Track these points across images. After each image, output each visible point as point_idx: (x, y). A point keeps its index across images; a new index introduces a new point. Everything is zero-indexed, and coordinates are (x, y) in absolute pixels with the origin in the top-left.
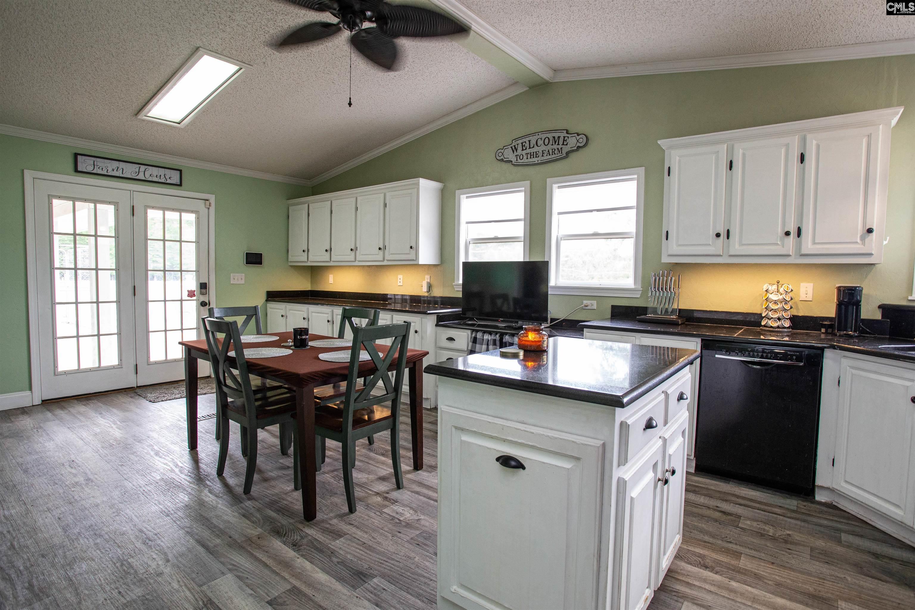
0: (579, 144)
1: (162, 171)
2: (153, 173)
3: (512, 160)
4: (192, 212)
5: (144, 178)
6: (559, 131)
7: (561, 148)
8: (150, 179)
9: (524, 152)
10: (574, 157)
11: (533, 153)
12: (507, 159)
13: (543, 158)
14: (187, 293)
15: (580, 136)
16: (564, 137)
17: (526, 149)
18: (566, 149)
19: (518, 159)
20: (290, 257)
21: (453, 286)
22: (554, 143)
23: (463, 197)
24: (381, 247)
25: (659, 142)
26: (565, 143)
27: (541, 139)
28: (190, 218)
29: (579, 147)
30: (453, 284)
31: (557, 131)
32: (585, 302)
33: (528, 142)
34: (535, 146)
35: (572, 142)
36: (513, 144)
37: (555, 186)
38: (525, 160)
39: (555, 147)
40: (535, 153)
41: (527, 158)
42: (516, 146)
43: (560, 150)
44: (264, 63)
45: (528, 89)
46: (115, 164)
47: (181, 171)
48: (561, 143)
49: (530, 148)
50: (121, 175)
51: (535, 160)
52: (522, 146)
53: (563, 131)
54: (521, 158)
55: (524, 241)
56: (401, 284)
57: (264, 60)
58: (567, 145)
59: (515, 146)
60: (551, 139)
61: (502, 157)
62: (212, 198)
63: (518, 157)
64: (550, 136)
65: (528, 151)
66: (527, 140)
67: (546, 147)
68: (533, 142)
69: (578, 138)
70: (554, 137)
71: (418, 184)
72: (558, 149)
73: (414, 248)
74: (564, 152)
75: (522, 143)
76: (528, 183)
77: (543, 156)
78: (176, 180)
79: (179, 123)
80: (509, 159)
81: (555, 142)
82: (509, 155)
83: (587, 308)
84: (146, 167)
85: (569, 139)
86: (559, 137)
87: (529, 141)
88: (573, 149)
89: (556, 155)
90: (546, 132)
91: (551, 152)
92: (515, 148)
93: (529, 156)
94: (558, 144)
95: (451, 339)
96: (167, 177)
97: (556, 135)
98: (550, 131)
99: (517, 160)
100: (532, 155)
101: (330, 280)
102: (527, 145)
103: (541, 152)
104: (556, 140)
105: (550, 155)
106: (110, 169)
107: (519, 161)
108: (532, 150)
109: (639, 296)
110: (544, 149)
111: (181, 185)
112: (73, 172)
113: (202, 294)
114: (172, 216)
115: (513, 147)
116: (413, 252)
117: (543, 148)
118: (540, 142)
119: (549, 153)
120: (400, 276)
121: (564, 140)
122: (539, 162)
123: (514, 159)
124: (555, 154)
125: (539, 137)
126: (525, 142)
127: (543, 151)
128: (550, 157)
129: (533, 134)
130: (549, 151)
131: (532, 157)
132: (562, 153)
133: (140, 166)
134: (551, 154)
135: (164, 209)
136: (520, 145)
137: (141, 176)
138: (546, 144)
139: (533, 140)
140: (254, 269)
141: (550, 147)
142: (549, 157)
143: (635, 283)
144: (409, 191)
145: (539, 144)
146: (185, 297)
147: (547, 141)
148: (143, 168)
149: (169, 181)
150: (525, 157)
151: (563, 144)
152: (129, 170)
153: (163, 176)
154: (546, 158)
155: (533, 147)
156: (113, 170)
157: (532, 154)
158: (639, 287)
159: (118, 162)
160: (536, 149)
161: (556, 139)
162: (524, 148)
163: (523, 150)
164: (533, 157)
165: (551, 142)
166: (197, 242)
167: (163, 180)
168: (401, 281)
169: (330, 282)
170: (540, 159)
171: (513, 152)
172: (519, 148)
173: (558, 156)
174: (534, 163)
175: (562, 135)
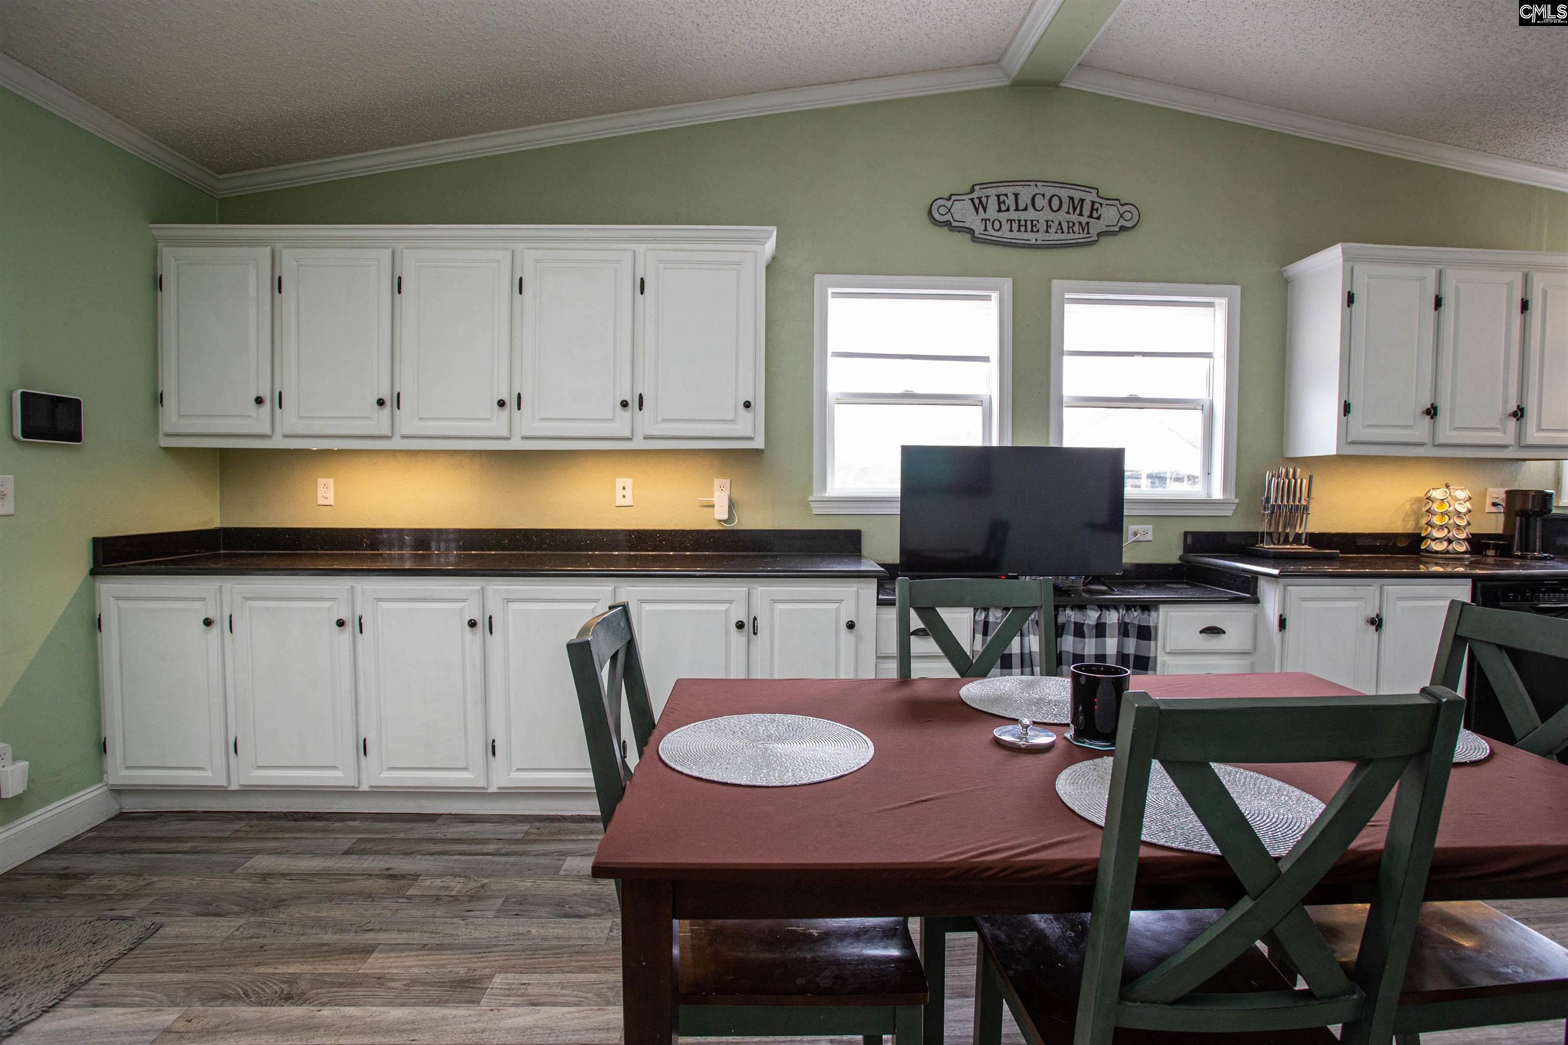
0: (1122, 223)
3: (973, 227)
6: (1083, 189)
7: (1087, 223)
9: (1003, 216)
10: (1111, 244)
11: (1026, 221)
12: (961, 224)
13: (1046, 236)
15: (1127, 208)
16: (1093, 203)
17: (1008, 210)
18: (1097, 227)
19: (989, 229)
20: (165, 416)
21: (807, 505)
22: (1071, 210)
23: (833, 294)
24: (629, 399)
26: (1095, 215)
27: (1043, 195)
29: (1122, 229)
30: (811, 498)
31: (1078, 188)
32: (1132, 528)
33: (1011, 197)
34: (1030, 207)
35: (1109, 215)
36: (976, 195)
37: (1070, 297)
38: (1005, 233)
39: (1074, 217)
40: (1029, 223)
41: (1011, 231)
42: (984, 200)
43: (1085, 227)
45: (1007, 83)
48: (1086, 212)
49: (1017, 209)
51: (1031, 237)
52: (999, 203)
53: (1090, 190)
54: (997, 227)
56: (629, 501)
58: (1099, 218)
59: (980, 198)
60: (1066, 201)
61: (947, 218)
63: (989, 225)
64: (1064, 193)
65: (1013, 215)
66: (1010, 191)
67: (1054, 214)
68: (1024, 200)
69: (1122, 209)
70: (1071, 198)
71: (763, 241)
72: (1080, 223)
73: (752, 406)
74: (1094, 231)
75: (998, 196)
76: (1007, 282)
77: (1047, 232)
80: (967, 225)
81: (1074, 209)
82: (967, 215)
83: (1137, 539)
85: (1104, 208)
86: (1082, 200)
87: (1016, 195)
88: (1112, 229)
89: (1077, 236)
90: (1057, 185)
91: (1065, 225)
92: (981, 202)
93: (1015, 227)
94: (1081, 214)
97: (1077, 195)
98: (1063, 184)
99: (986, 230)
100: (1022, 226)
101: (320, 493)
102: (1010, 201)
103: (1042, 221)
104: (1076, 205)
105: (1063, 232)
107: (991, 231)
108: (1022, 216)
109: (1230, 513)
110: (1050, 218)
115: (977, 201)
117: (1047, 215)
118: (1040, 202)
119: (1062, 229)
120: (625, 482)
121: (1092, 209)
122: (1038, 242)
123: (978, 227)
124: (1074, 232)
125: (1036, 191)
126: (1006, 195)
127: (1047, 222)
128: (1063, 236)
129: (1026, 182)
130: (1060, 224)
131: (1023, 229)
132: (1088, 233)
134: (1065, 230)
136: (994, 200)
138: (1055, 208)
139: (1025, 194)
141: (1062, 216)
142: (1059, 236)
143: (1225, 491)
144: (729, 256)
145: (1038, 205)
147: (1055, 202)
150: (1006, 227)
151: (1091, 216)
154: (1053, 236)
155: (1026, 209)
157: (1023, 223)
158: (1232, 497)
160: (1031, 214)
161: (1076, 202)
162: (1004, 208)
163: (1000, 210)
164: (1026, 231)
165: (1065, 207)
169: (321, 501)
170: (1041, 237)
171: (977, 210)
172: (992, 205)
173: (1080, 236)
174: (1028, 242)
175: (1089, 198)
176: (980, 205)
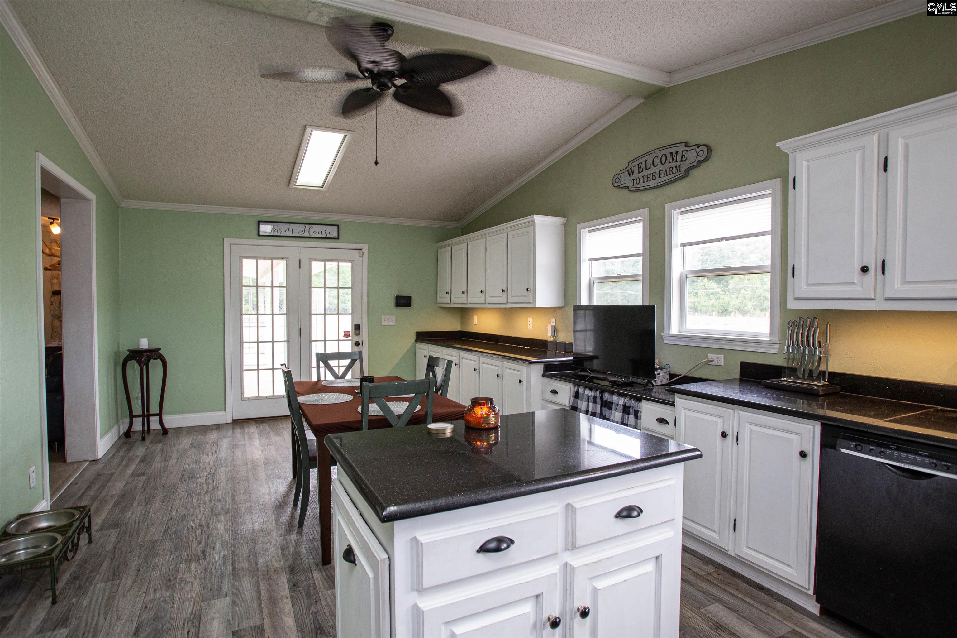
0: (699, 158)
1: (323, 228)
2: (316, 230)
3: (628, 185)
4: (348, 261)
5: (308, 236)
6: (677, 145)
7: (680, 166)
8: (313, 236)
9: (640, 175)
10: (695, 173)
11: (650, 174)
12: (624, 185)
13: (660, 180)
14: (343, 334)
15: (701, 148)
16: (683, 151)
17: (642, 171)
18: (685, 166)
19: (635, 184)
20: (438, 299)
22: (671, 161)
23: (584, 232)
24: (505, 289)
25: (778, 144)
26: (684, 159)
27: (658, 157)
28: (346, 267)
29: (700, 162)
31: (675, 145)
32: (710, 356)
33: (644, 163)
34: (652, 166)
35: (692, 156)
36: (630, 167)
37: (675, 213)
38: (642, 184)
39: (673, 164)
40: (652, 175)
41: (644, 182)
42: (633, 169)
43: (678, 168)
44: (362, 127)
45: (642, 100)
46: (287, 226)
47: (338, 226)
48: (679, 159)
49: (646, 169)
50: (291, 235)
51: (652, 183)
52: (639, 168)
53: (681, 144)
54: (638, 182)
55: (643, 280)
56: (530, 327)
57: (361, 125)
58: (685, 160)
59: (631, 169)
60: (669, 155)
61: (619, 184)
62: (365, 247)
63: (635, 181)
64: (667, 152)
65: (645, 173)
66: (643, 160)
67: (663, 166)
68: (650, 162)
69: (698, 150)
70: (671, 153)
71: (533, 221)
72: (676, 167)
73: (530, 290)
74: (683, 170)
75: (638, 165)
76: (646, 210)
77: (660, 177)
78: (335, 235)
79: (322, 187)
80: (626, 185)
81: (673, 159)
82: (627, 180)
83: (711, 363)
84: (310, 226)
85: (689, 153)
86: (677, 152)
87: (646, 161)
88: (693, 164)
89: (675, 175)
90: (663, 148)
91: (668, 171)
93: (646, 179)
95: (554, 392)
96: (327, 232)
97: (673, 150)
98: (667, 147)
99: (633, 185)
101: (475, 321)
102: (643, 166)
103: (658, 172)
104: (673, 157)
105: (667, 175)
106: (283, 231)
107: (636, 186)
108: (649, 172)
109: (776, 352)
111: (338, 238)
112: (256, 236)
113: (357, 335)
114: (332, 266)
115: (630, 171)
116: (530, 294)
117: (660, 167)
118: (657, 161)
119: (667, 173)
120: (530, 319)
121: (682, 156)
122: (656, 185)
123: (630, 184)
124: (673, 173)
125: (655, 155)
126: (641, 163)
127: (660, 171)
129: (649, 153)
130: (666, 171)
131: (649, 179)
132: (680, 171)
133: (305, 225)
134: (668, 173)
135: (324, 260)
136: (637, 167)
137: (306, 234)
138: (663, 162)
139: (650, 159)
140: (404, 311)
141: (667, 165)
142: (667, 178)
143: (771, 333)
144: (526, 229)
145: (655, 163)
146: (342, 337)
147: (664, 158)
148: (308, 227)
149: (329, 236)
150: (642, 181)
151: (681, 161)
152: (298, 230)
153: (323, 232)
154: (664, 179)
155: (650, 168)
156: (285, 231)
157: (649, 176)
158: (777, 339)
159: (289, 224)
161: (674, 155)
162: (641, 170)
163: (639, 173)
164: (650, 180)
165: (668, 160)
166: (352, 288)
167: (324, 236)
168: (531, 323)
169: (475, 323)
170: (657, 182)
171: (630, 175)
172: (636, 170)
173: (676, 175)
174: (651, 186)
175: (680, 149)
176: (631, 172)
